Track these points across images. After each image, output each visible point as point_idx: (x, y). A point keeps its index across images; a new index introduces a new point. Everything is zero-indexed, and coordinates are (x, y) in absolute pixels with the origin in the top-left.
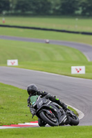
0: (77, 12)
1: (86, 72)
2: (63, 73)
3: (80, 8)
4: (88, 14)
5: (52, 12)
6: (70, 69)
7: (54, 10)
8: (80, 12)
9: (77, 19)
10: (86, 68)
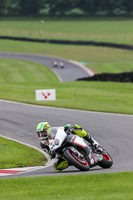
0: (42, 11)
1: (57, 97)
2: (24, 100)
3: (47, 6)
4: (58, 13)
5: (6, 12)
6: (34, 93)
7: (9, 8)
8: (46, 11)
9: (42, 22)
10: (57, 92)
